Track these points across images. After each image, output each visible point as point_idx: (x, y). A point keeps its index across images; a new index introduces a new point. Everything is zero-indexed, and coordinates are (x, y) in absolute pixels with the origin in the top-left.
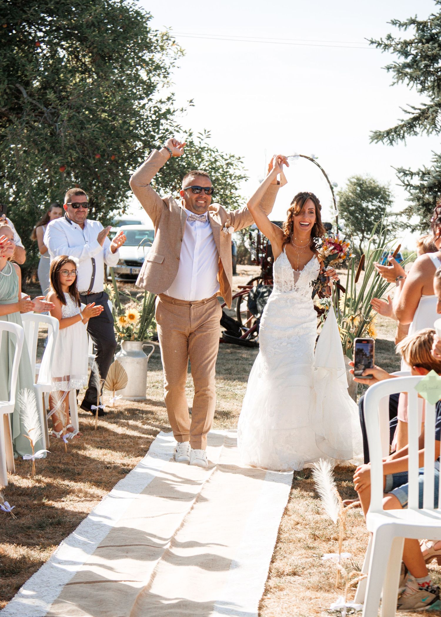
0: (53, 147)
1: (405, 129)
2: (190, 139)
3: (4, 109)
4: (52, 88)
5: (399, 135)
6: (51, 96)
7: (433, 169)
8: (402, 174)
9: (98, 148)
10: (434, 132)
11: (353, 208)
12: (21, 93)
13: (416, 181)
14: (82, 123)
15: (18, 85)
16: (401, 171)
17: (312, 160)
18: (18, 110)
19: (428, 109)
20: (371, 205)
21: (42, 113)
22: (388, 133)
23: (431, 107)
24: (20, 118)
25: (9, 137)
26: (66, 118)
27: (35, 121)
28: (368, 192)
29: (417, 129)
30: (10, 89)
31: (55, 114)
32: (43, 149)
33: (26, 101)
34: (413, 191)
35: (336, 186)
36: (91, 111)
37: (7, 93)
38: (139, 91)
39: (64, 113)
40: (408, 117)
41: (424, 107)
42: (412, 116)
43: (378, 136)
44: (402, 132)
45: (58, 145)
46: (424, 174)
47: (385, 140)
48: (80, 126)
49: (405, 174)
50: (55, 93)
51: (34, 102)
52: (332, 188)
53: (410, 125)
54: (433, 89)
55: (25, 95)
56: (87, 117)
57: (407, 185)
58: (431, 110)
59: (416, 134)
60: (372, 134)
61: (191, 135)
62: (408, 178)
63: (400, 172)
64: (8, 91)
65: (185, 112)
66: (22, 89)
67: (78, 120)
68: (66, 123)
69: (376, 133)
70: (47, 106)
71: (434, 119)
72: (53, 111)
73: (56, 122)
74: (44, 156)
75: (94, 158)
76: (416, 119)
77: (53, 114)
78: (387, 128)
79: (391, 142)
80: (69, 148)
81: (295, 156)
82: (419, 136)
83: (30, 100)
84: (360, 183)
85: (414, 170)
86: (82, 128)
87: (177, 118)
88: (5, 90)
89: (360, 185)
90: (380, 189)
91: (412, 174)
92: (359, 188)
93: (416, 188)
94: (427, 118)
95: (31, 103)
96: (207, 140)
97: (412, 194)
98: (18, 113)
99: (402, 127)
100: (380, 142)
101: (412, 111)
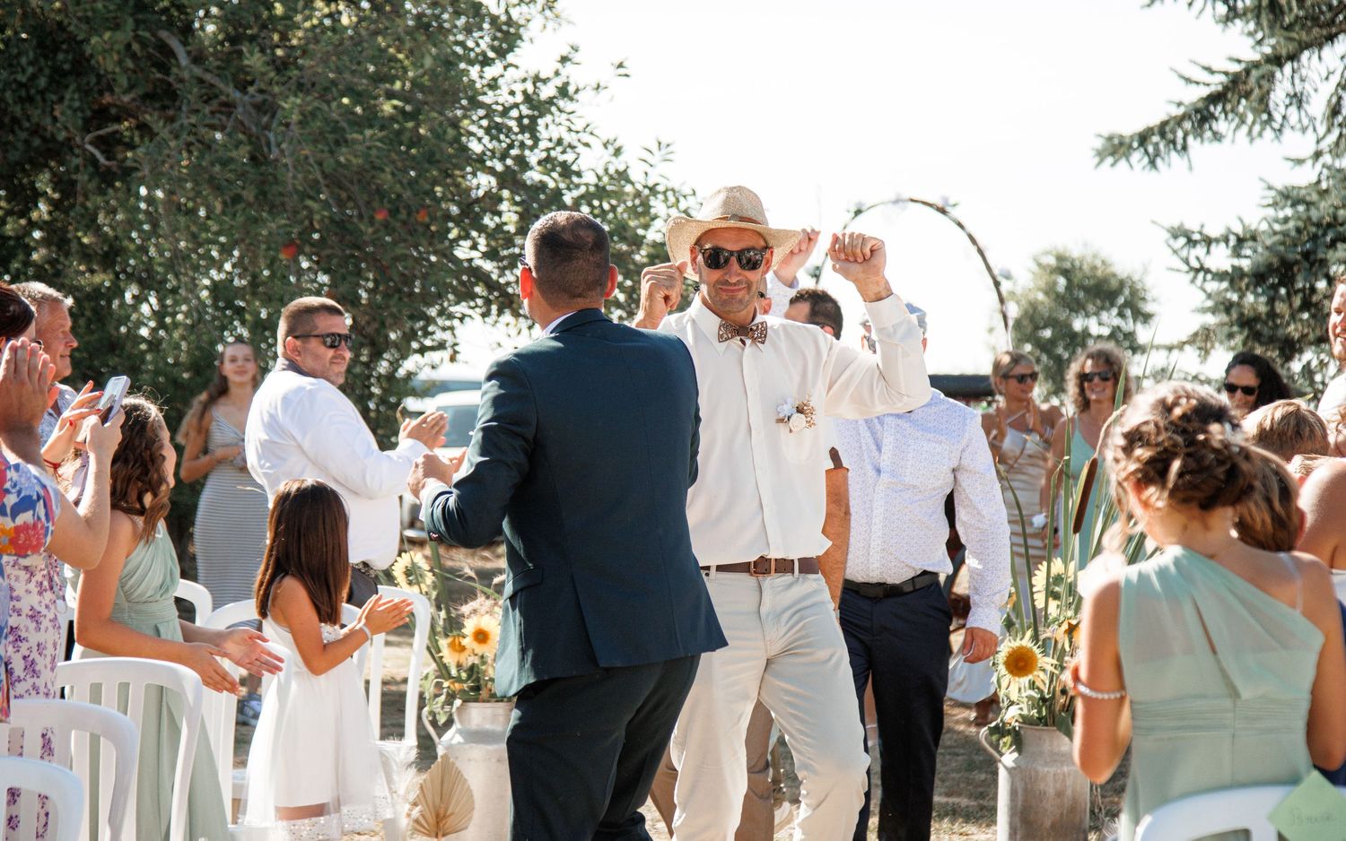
0: (262, 194)
1: (1187, 125)
2: (618, 164)
3: (126, 99)
4: (252, 39)
5: (1174, 142)
6: (254, 60)
7: (1264, 227)
8: (1182, 241)
9: (380, 193)
10: (1268, 133)
11: (1047, 333)
12: (171, 53)
13: (1221, 259)
14: (337, 129)
15: (164, 34)
16: (1176, 233)
17: (943, 211)
18: (165, 96)
19: (1248, 72)
20: (1096, 325)
21: (228, 107)
22: (1143, 138)
23: (1256, 65)
24: (172, 120)
25: (146, 171)
26: (295, 117)
27: (213, 128)
28: (1087, 290)
29: (1221, 126)
30: (144, 44)
31: (266, 108)
32: (237, 199)
33: (186, 75)
34: (1213, 286)
35: (1008, 277)
36: (358, 96)
37: (134, 56)
38: (483, 41)
39: (291, 105)
40: (1194, 95)
41: (1236, 68)
42: (1204, 92)
43: (1116, 148)
44: (1180, 134)
45: (276, 189)
46: (1241, 241)
47: (1137, 156)
48: (331, 137)
49: (1191, 242)
50: (262, 51)
51: (208, 77)
52: (997, 284)
53: (1201, 116)
54: (1258, 17)
55: (184, 60)
56: (349, 111)
57: (1197, 271)
58: (1255, 73)
59: (1217, 137)
60: (1099, 143)
61: (618, 152)
62: (1200, 250)
63: (1175, 237)
64: (136, 47)
65: (603, 93)
66: (174, 43)
67: (326, 120)
68: (296, 130)
69: (1110, 139)
70: (243, 86)
71: (1264, 100)
72: (259, 98)
73: (267, 127)
74: (240, 219)
75: (372, 221)
76: (1215, 98)
77: (260, 108)
78: (1139, 127)
79: (1152, 163)
80: (304, 196)
81: (897, 202)
82: (1227, 141)
83: (197, 71)
84: (1065, 268)
85: (1214, 231)
86: (337, 143)
87: (585, 109)
88: (128, 46)
89: (1066, 273)
90: (1122, 284)
91: (1208, 241)
92: (1062, 281)
93: (1220, 276)
94: (1247, 95)
95: (201, 81)
96: (663, 168)
97: (1209, 296)
98: (164, 108)
99: (1179, 121)
100: (1123, 163)
101: (1205, 77)
